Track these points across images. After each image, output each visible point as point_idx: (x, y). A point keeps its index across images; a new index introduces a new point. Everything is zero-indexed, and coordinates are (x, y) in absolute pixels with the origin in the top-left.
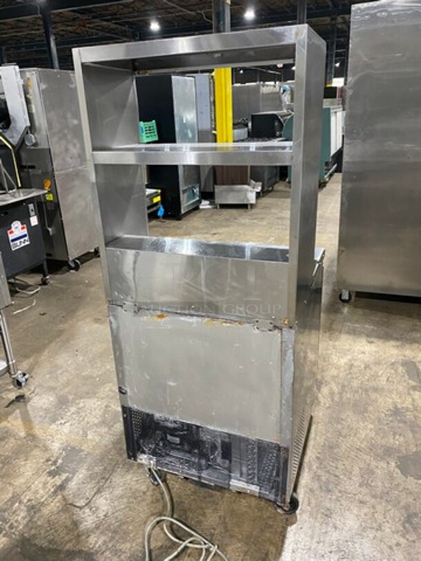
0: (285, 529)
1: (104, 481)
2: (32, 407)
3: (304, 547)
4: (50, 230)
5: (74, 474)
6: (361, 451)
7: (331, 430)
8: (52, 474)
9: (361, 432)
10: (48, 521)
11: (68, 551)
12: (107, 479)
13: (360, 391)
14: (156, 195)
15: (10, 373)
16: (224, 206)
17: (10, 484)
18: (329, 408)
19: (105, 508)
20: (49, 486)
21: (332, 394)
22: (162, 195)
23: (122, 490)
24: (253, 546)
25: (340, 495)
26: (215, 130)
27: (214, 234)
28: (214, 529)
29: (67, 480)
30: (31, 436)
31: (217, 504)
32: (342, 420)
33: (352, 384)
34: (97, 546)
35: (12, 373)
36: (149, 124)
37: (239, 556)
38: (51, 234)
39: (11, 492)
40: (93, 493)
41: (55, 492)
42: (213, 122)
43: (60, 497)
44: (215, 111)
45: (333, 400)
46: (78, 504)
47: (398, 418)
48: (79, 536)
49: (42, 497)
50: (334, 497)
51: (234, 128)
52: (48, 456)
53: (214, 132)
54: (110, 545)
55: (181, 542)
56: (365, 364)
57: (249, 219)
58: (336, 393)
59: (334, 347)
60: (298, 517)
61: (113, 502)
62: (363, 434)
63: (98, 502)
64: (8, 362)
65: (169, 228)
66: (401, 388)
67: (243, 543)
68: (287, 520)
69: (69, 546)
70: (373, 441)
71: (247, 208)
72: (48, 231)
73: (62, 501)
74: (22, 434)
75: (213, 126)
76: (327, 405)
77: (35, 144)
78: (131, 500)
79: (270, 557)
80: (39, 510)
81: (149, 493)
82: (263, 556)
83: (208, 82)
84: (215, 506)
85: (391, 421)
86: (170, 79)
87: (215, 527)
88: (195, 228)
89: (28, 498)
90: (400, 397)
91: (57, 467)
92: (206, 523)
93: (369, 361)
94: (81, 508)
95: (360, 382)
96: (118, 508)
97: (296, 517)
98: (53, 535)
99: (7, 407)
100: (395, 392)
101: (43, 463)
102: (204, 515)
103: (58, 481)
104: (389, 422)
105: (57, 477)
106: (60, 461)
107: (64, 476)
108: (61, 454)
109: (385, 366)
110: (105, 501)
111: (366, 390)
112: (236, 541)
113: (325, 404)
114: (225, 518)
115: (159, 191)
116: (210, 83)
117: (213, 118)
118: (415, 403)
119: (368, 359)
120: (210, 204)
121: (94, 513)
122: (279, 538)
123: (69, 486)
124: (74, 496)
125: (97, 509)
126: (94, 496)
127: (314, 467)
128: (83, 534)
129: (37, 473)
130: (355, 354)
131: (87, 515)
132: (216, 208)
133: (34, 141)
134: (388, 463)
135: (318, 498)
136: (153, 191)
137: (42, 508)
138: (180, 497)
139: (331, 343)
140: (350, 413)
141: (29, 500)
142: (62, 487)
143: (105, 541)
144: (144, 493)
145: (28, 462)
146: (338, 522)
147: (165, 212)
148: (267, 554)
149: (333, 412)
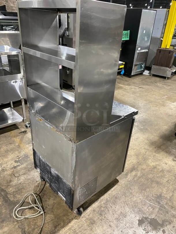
0: (72, 219)
1: (28, 171)
2: (26, 136)
3: (73, 230)
4: (68, 72)
5: (21, 165)
6: (128, 206)
7: (122, 191)
8: (16, 162)
9: (135, 198)
10: (4, 176)
11: (2, 189)
12: (29, 171)
13: (150, 180)
14: (122, 64)
15: (24, 122)
16: (154, 76)
17: (3, 159)
18: (129, 181)
19: (22, 180)
20: (12, 165)
21: (136, 176)
22: (125, 65)
23: (31, 177)
24: (57, 219)
25: (104, 218)
26: (163, 38)
27: (140, 88)
28: (49, 206)
29: (18, 166)
30: (19, 146)
31: (56, 198)
32: (131, 189)
33: (148, 176)
34: (11, 192)
35: (25, 122)
36: (126, 32)
37: (49, 220)
38: (68, 73)
39: (1, 162)
40: (22, 173)
41: (12, 168)
42: (163, 34)
43: (12, 170)
44: (165, 29)
45: (134, 179)
46: (15, 175)
47: (158, 200)
48: (8, 186)
49: (8, 168)
50: (100, 218)
51: (173, 38)
52: (19, 155)
53: (162, 39)
54: (14, 193)
55: (32, 204)
56: (162, 169)
57: (163, 84)
58: (137, 177)
59: (154, 156)
60: (81, 218)
61: (25, 180)
62: (135, 199)
63: (21, 177)
64: (24, 118)
65: (123, 80)
66: (171, 187)
67: (54, 216)
68: (76, 216)
69: (3, 187)
70: (137, 204)
71: (165, 79)
72: (67, 72)
73: (12, 172)
74: (17, 144)
75: (162, 36)
76: (129, 180)
77: (68, 36)
78: (31, 182)
79: (59, 226)
80: (4, 172)
81: (38, 183)
82: (57, 224)
83: (165, 14)
84: (55, 198)
85: (153, 200)
86: (142, 11)
87: (50, 205)
88: (134, 83)
89: (4, 166)
90: (167, 191)
91: (19, 160)
92: (48, 202)
93: (165, 169)
94: (15, 177)
95: (153, 176)
96: (25, 183)
97: (80, 218)
98: (2, 182)
99: (19, 133)
100: (166, 188)
101: (16, 157)
102: (49, 199)
103: (16, 164)
104: (151, 199)
105: (16, 163)
106: (21, 158)
107: (19, 164)
108: (23, 156)
109: (172, 174)
110: (23, 178)
111: (152, 181)
112: (53, 214)
113: (128, 179)
114: (55, 204)
115: (124, 63)
116: (166, 14)
117: (163, 32)
118: (172, 197)
119: (166, 167)
120: (149, 73)
121: (18, 180)
122: (68, 221)
123: (17, 168)
124: (16, 172)
125: (20, 179)
126: (22, 175)
127: (103, 202)
128: (10, 186)
129: (12, 159)
130: (162, 163)
131: (15, 180)
132: (151, 75)
133: (68, 34)
134: (136, 217)
135: (94, 215)
136: (122, 62)
137: (5, 171)
138: (46, 189)
139: (154, 154)
140: (136, 187)
141: (4, 167)
142: (15, 167)
143: (14, 191)
144: (37, 181)
145: (12, 154)
146: (94, 228)
147: (124, 73)
148: (59, 225)
149: (129, 184)
